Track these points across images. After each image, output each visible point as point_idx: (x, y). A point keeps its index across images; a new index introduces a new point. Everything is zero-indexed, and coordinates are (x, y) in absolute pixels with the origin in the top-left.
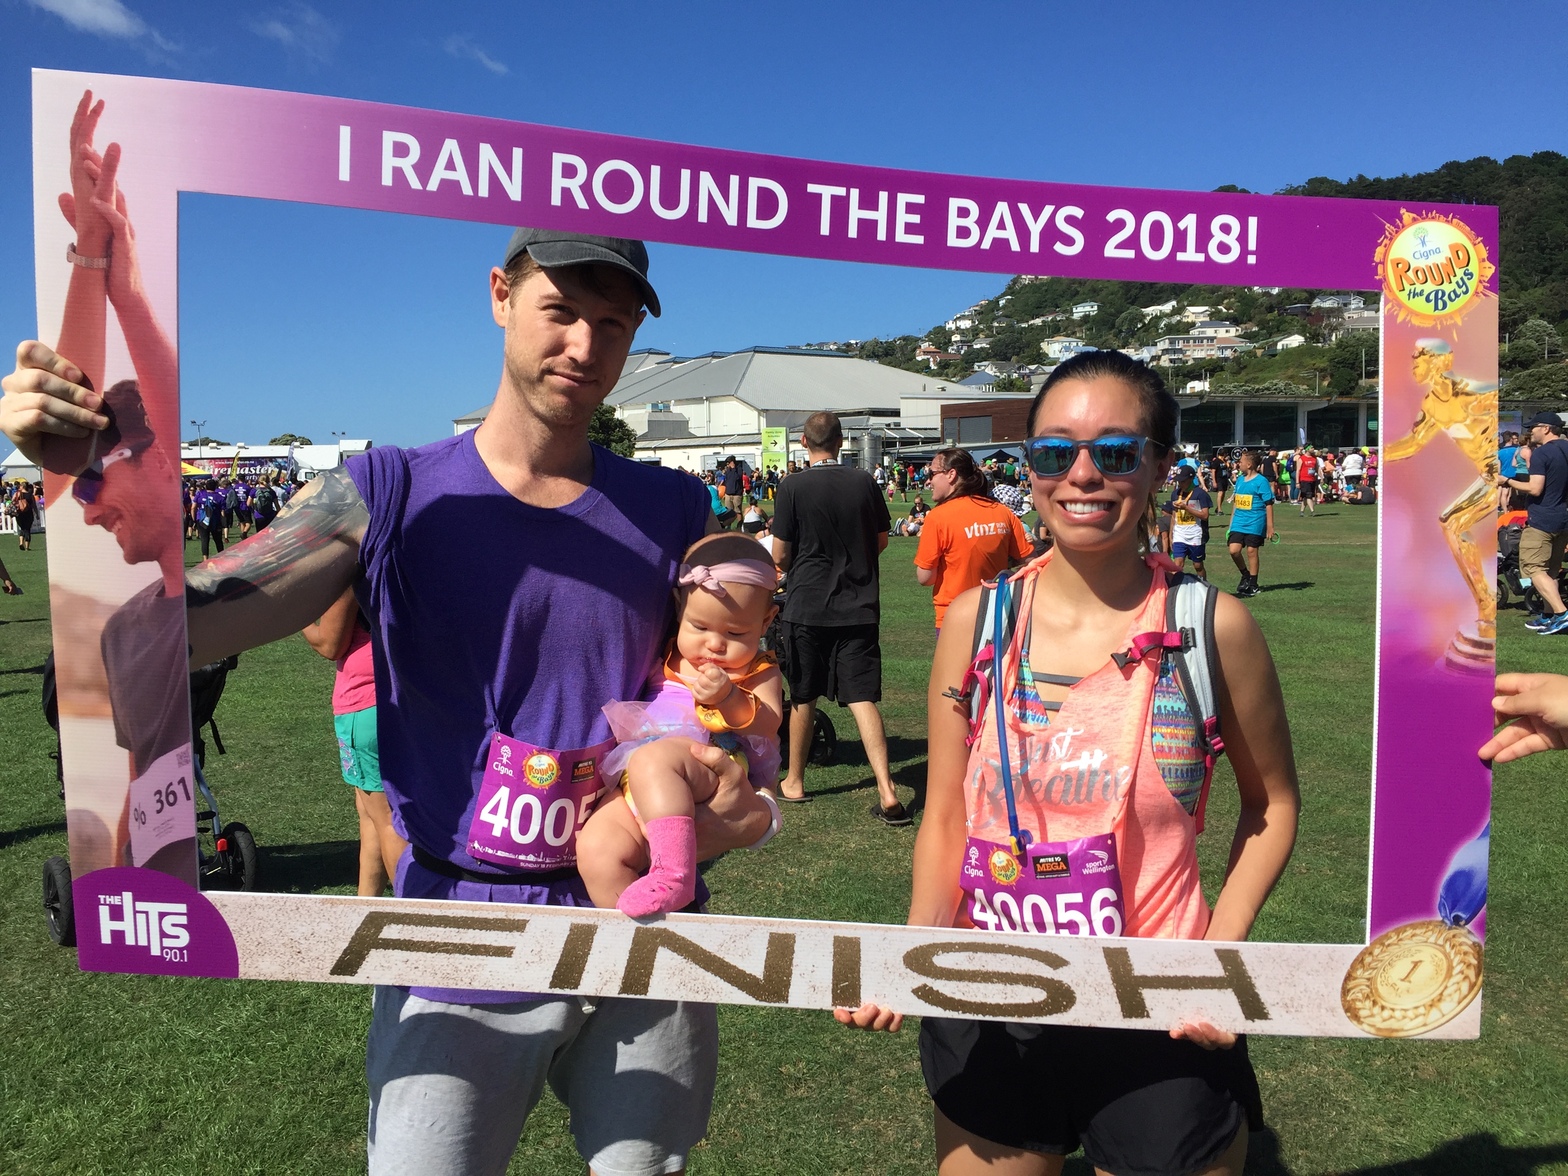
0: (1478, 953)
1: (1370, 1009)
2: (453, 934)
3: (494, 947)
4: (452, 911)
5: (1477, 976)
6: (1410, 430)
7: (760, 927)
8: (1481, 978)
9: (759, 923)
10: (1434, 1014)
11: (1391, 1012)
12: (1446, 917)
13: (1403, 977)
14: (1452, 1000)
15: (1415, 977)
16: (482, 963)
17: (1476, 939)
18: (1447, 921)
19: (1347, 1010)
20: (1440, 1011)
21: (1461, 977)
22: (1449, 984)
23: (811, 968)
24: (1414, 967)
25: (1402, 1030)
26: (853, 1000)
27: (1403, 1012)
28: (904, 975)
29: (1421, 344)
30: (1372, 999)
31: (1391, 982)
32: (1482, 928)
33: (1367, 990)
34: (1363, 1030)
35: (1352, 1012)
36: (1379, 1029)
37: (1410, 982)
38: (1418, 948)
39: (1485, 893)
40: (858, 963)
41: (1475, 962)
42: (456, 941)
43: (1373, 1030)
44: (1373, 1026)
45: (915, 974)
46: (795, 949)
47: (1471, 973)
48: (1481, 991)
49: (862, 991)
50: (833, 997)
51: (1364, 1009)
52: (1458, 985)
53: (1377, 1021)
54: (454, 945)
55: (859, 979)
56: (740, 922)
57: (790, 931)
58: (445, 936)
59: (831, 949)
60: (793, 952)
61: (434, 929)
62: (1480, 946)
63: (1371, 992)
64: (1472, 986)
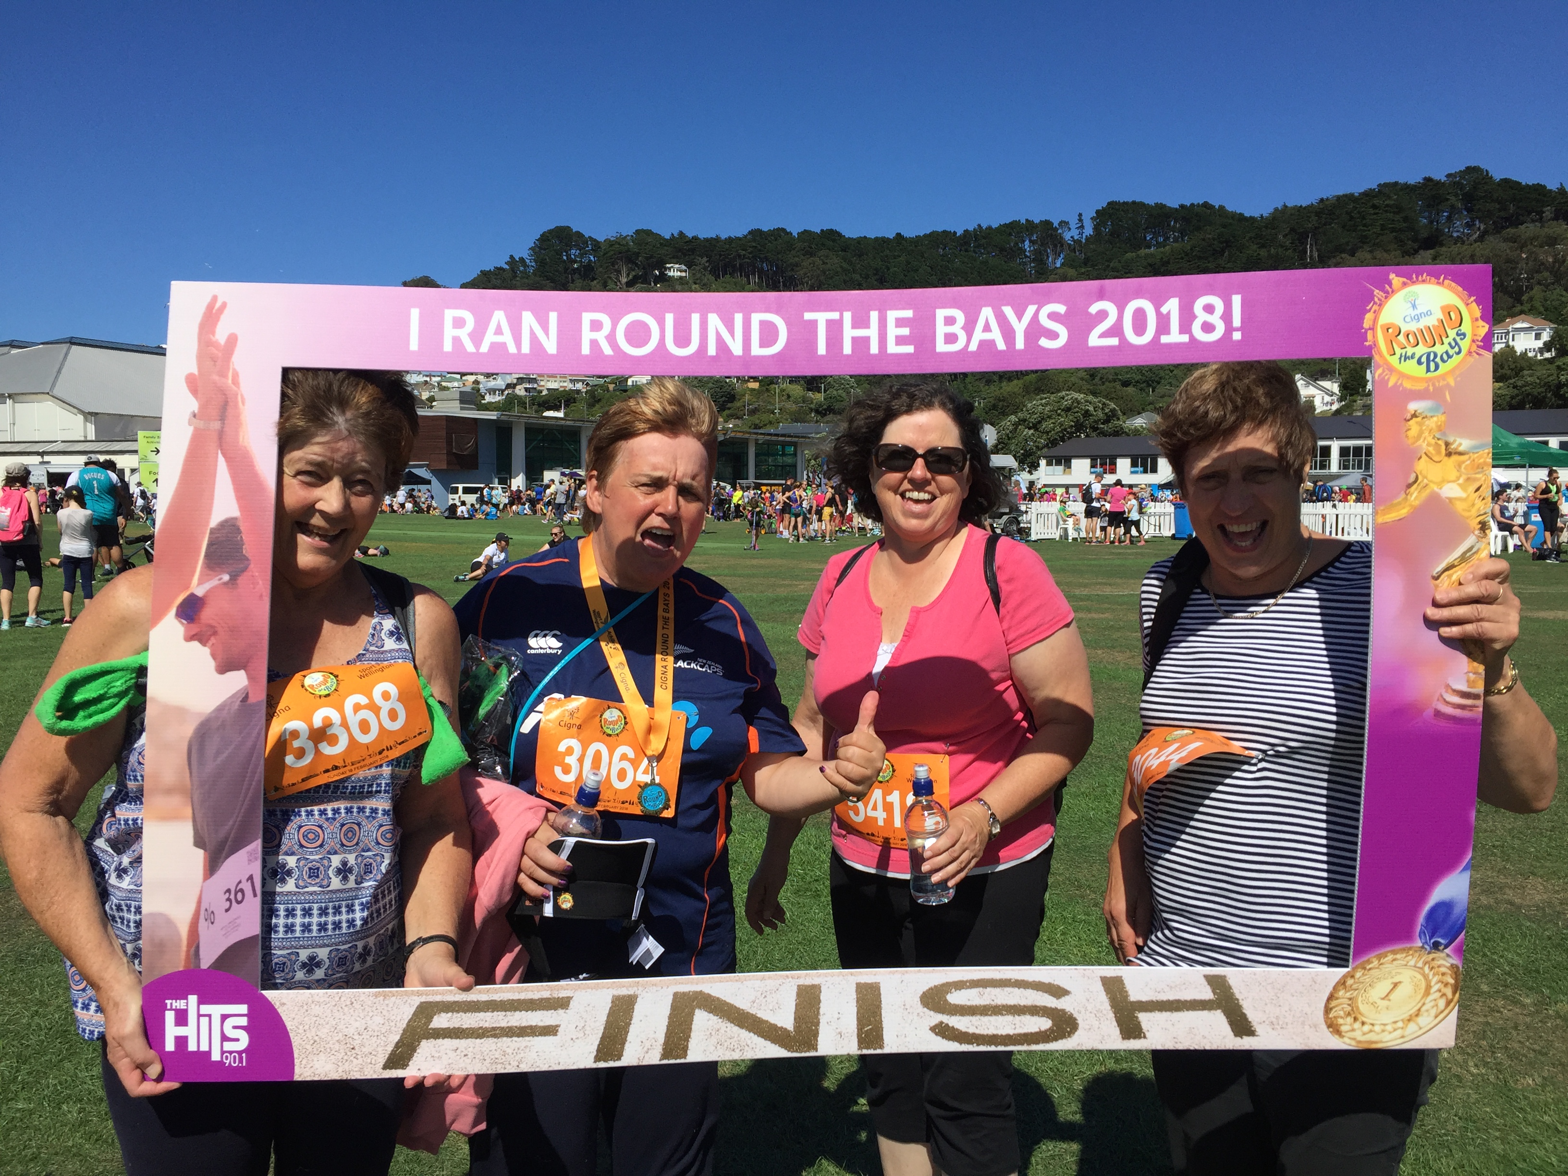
0: (1456, 973)
1: (1351, 1025)
2: (501, 1017)
3: (540, 1027)
4: (499, 995)
5: (1454, 993)
6: (1403, 492)
7: (788, 980)
8: (1457, 995)
9: (787, 976)
10: (1412, 1027)
11: (1371, 1027)
12: (1426, 943)
13: (1383, 996)
14: (1429, 1015)
15: (1395, 996)
16: (529, 1044)
17: (1455, 961)
18: (1426, 946)
19: (1329, 1026)
20: (1418, 1024)
21: (1438, 994)
22: (1427, 1001)
23: (837, 1016)
24: (1394, 987)
25: (1381, 1042)
26: (877, 1043)
27: (1382, 1027)
28: (921, 1014)
29: (1413, 406)
30: (1353, 1016)
31: (1371, 1000)
32: (1459, 951)
33: (1349, 1008)
34: (1344, 1043)
35: (1334, 1027)
36: (1360, 1042)
37: (1389, 1000)
38: (1399, 971)
39: (1464, 920)
40: (879, 1007)
41: (1452, 981)
42: (503, 1024)
43: (1353, 1043)
44: (1354, 1039)
45: (932, 1013)
46: (821, 998)
47: (1449, 991)
48: (1457, 1007)
49: (884, 1033)
50: (859, 1042)
51: (1345, 1024)
52: (1436, 1001)
53: (1358, 1035)
54: (502, 1028)
55: (881, 1022)
56: (770, 978)
57: (816, 981)
58: (493, 1021)
59: (854, 996)
60: (819, 1002)
61: (482, 1015)
62: (1457, 967)
63: (1352, 1010)
64: (1448, 1003)
